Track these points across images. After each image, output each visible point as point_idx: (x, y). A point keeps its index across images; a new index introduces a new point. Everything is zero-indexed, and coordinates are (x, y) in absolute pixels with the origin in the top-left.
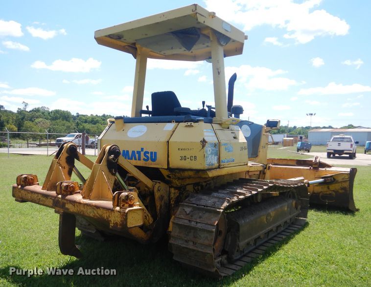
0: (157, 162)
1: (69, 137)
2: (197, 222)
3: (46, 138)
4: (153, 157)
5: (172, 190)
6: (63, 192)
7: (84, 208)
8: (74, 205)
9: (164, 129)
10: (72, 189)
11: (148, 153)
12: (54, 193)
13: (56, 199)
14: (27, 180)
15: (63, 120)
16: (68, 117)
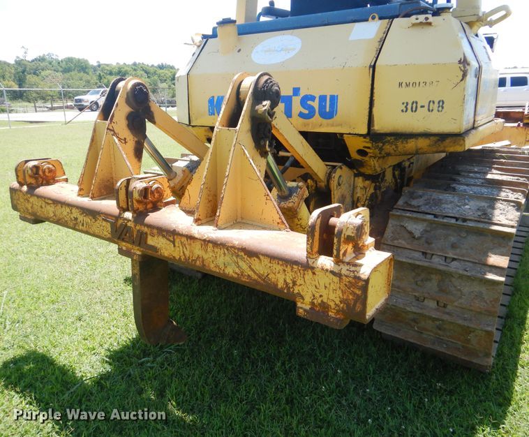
0: (337, 118)
1: (93, 94)
2: (446, 257)
3: (60, 98)
4: (328, 107)
5: (360, 182)
6: (136, 205)
7: (206, 251)
8: (174, 242)
9: (350, 39)
10: (156, 195)
11: (313, 98)
12: (110, 205)
13: (120, 222)
14: (41, 173)
15: (79, 71)
16: (86, 68)
